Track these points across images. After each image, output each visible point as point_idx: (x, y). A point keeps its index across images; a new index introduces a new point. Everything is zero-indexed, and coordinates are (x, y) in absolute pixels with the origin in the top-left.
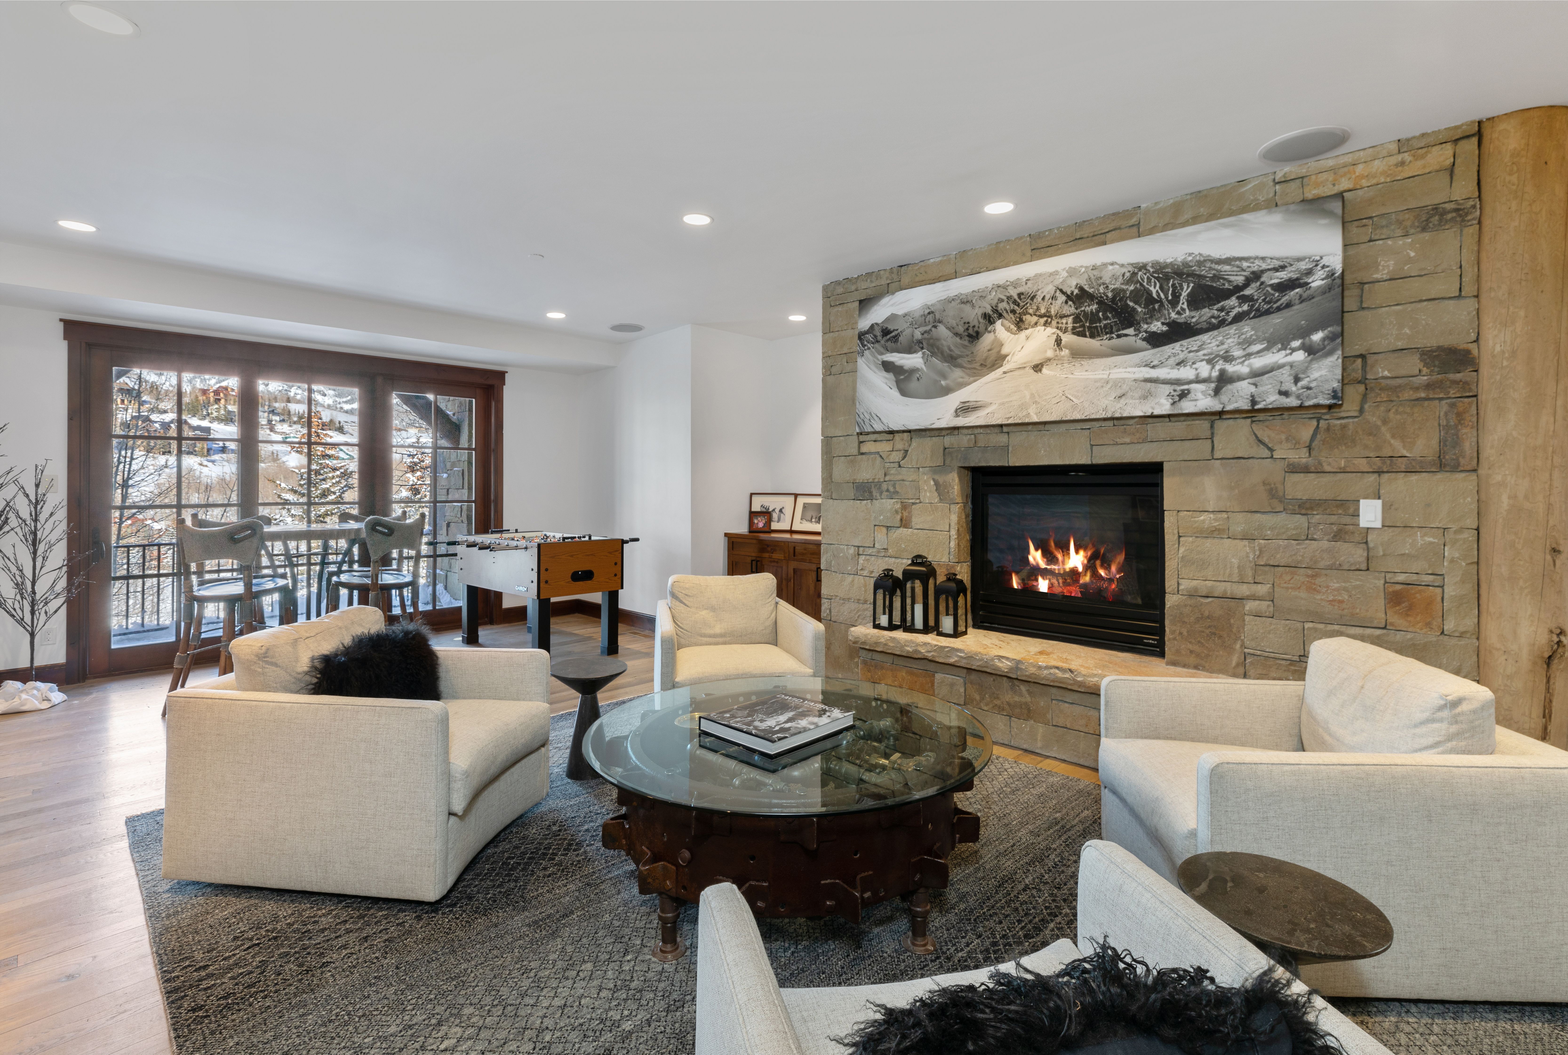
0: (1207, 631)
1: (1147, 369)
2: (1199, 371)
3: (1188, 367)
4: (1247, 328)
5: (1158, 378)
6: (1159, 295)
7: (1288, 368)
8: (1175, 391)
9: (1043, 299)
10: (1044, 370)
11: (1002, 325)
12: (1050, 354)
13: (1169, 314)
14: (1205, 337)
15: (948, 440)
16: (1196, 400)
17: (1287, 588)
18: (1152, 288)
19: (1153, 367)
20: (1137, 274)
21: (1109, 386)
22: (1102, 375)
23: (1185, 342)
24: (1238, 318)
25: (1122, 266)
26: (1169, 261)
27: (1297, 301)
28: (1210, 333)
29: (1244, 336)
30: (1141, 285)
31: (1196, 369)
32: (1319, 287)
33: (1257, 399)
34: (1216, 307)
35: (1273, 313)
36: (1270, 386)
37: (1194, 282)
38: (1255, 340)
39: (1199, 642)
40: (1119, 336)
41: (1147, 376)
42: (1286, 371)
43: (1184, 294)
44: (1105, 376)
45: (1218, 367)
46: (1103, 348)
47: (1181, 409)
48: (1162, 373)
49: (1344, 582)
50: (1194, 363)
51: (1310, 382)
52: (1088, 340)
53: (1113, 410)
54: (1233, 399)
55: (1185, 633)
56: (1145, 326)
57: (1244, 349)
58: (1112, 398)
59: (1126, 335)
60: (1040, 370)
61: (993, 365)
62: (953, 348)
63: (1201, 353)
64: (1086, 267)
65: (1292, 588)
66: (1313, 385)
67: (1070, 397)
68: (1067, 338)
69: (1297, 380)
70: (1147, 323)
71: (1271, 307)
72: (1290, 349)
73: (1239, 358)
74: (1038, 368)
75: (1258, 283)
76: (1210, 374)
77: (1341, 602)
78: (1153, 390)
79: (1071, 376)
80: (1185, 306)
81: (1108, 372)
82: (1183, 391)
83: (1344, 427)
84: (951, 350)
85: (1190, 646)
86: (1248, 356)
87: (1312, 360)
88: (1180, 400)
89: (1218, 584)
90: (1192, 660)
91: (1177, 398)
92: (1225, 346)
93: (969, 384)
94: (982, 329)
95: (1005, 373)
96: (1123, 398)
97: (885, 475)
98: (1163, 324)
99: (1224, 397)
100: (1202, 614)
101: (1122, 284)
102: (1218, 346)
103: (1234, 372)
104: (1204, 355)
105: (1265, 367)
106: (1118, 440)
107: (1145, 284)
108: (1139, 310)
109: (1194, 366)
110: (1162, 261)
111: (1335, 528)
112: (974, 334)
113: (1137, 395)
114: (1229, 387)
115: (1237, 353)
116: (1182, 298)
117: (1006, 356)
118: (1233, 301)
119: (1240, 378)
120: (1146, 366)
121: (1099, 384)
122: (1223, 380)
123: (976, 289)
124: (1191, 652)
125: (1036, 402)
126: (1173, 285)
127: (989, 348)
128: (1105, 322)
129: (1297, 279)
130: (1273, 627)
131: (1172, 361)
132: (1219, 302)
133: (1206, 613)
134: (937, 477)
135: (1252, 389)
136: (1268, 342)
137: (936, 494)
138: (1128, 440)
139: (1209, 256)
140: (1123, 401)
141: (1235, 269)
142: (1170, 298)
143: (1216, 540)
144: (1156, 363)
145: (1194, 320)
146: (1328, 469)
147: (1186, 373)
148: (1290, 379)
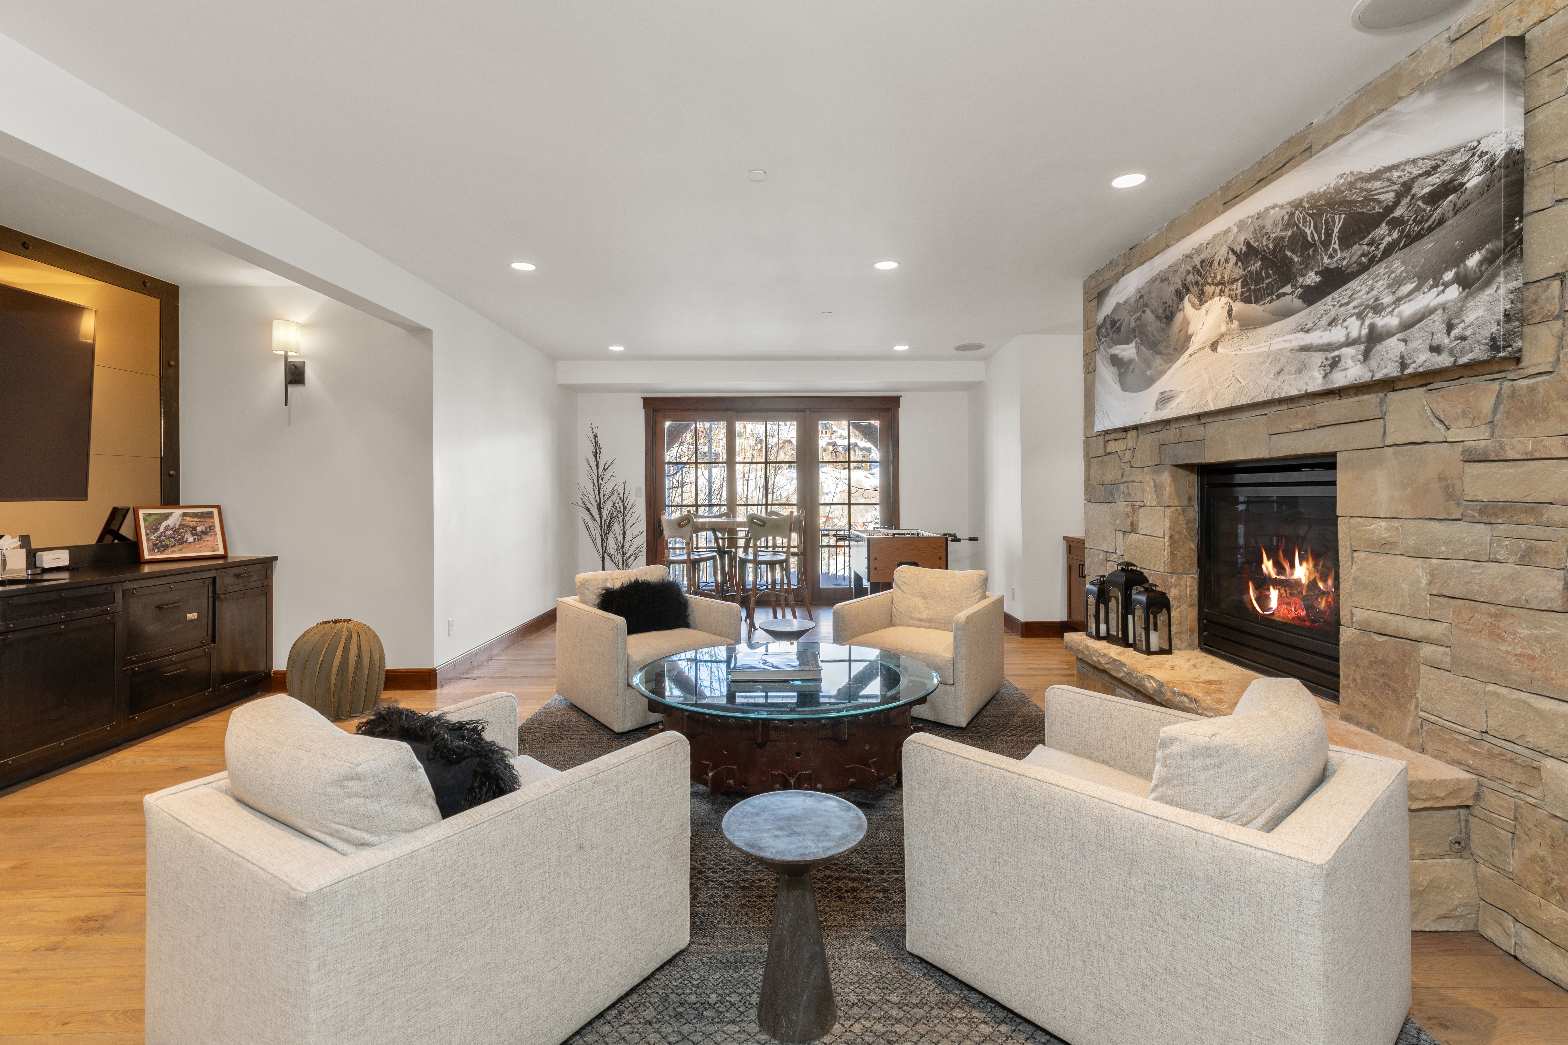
0: (1381, 680)
1: (1302, 335)
2: (1349, 329)
3: (1339, 326)
4: (1397, 264)
5: (1311, 344)
6: (1313, 238)
7: (1440, 312)
8: (1327, 359)
9: (1219, 264)
10: (1219, 349)
11: (1189, 301)
12: (1223, 328)
13: (1322, 259)
14: (1354, 284)
15: (1162, 436)
16: (1346, 369)
17: (1467, 631)
18: (1307, 230)
19: (1307, 331)
20: (1294, 213)
21: (1270, 360)
22: (1263, 348)
23: (1335, 294)
24: (1388, 251)
25: (1282, 207)
26: (1322, 190)
27: (1451, 214)
28: (1360, 277)
29: (1393, 275)
30: (1298, 227)
31: (1347, 328)
32: (1476, 186)
33: (1408, 361)
34: (1366, 241)
35: (1424, 235)
36: (1420, 341)
37: (1344, 212)
38: (1405, 278)
39: (1373, 694)
40: (1278, 297)
41: (1302, 343)
42: (1438, 316)
43: (1336, 230)
44: (1266, 349)
45: (1367, 322)
46: (1265, 314)
47: (1332, 382)
48: (1317, 338)
49: (1536, 628)
50: (1344, 320)
51: (1464, 329)
52: (1253, 306)
53: (1273, 390)
54: (1382, 363)
55: (1359, 681)
56: (1301, 280)
57: (1394, 293)
58: (1272, 376)
59: (1285, 294)
60: (1216, 349)
61: (1183, 348)
62: (1155, 333)
63: (1352, 305)
64: (1252, 217)
65: (1472, 631)
66: (1468, 333)
67: (1238, 377)
68: (1237, 306)
69: (1450, 327)
70: (1303, 276)
71: (1422, 229)
72: (1443, 284)
73: (1389, 306)
74: (1214, 346)
75: (1409, 198)
76: (1360, 332)
77: (1532, 658)
78: (1307, 361)
79: (1239, 352)
80: (1337, 247)
81: (1268, 344)
82: (1334, 358)
83: (1532, 389)
84: (1154, 336)
85: (1363, 699)
86: (1398, 301)
87: (1466, 297)
88: (1331, 371)
89: (1391, 617)
90: (1365, 717)
91: (1328, 369)
92: (1375, 293)
93: (1165, 372)
94: (1174, 309)
95: (1190, 356)
96: (1282, 374)
97: (1122, 476)
98: (1317, 273)
99: (1373, 363)
100: (1376, 658)
101: (1281, 230)
102: (1368, 293)
103: (1383, 326)
104: (1355, 308)
105: (1415, 314)
106: (1292, 427)
107: (1301, 225)
108: (1296, 260)
109: (1345, 324)
110: (1316, 192)
111: (1523, 544)
112: (1170, 315)
113: (1293, 369)
114: (1379, 347)
115: (1387, 300)
116: (1334, 235)
117: (1192, 336)
118: (1383, 229)
119: (1390, 334)
120: (1302, 330)
121: (1261, 359)
122: (1373, 339)
123: (1171, 263)
124: (1365, 706)
125: (1212, 387)
126: (1326, 220)
127: (1179, 329)
128: (1267, 281)
129: (1452, 181)
130: (1450, 685)
131: (1324, 321)
132: (1369, 234)
133: (1380, 657)
134: (1155, 477)
135: (1402, 347)
136: (1419, 278)
137: (1155, 496)
138: (1300, 426)
139: (1360, 173)
140: (1281, 378)
141: (1386, 184)
142: (1323, 238)
143: (1390, 557)
144: (1310, 325)
145: (1345, 263)
146: (1511, 455)
147: (1337, 335)
148: (1443, 327)
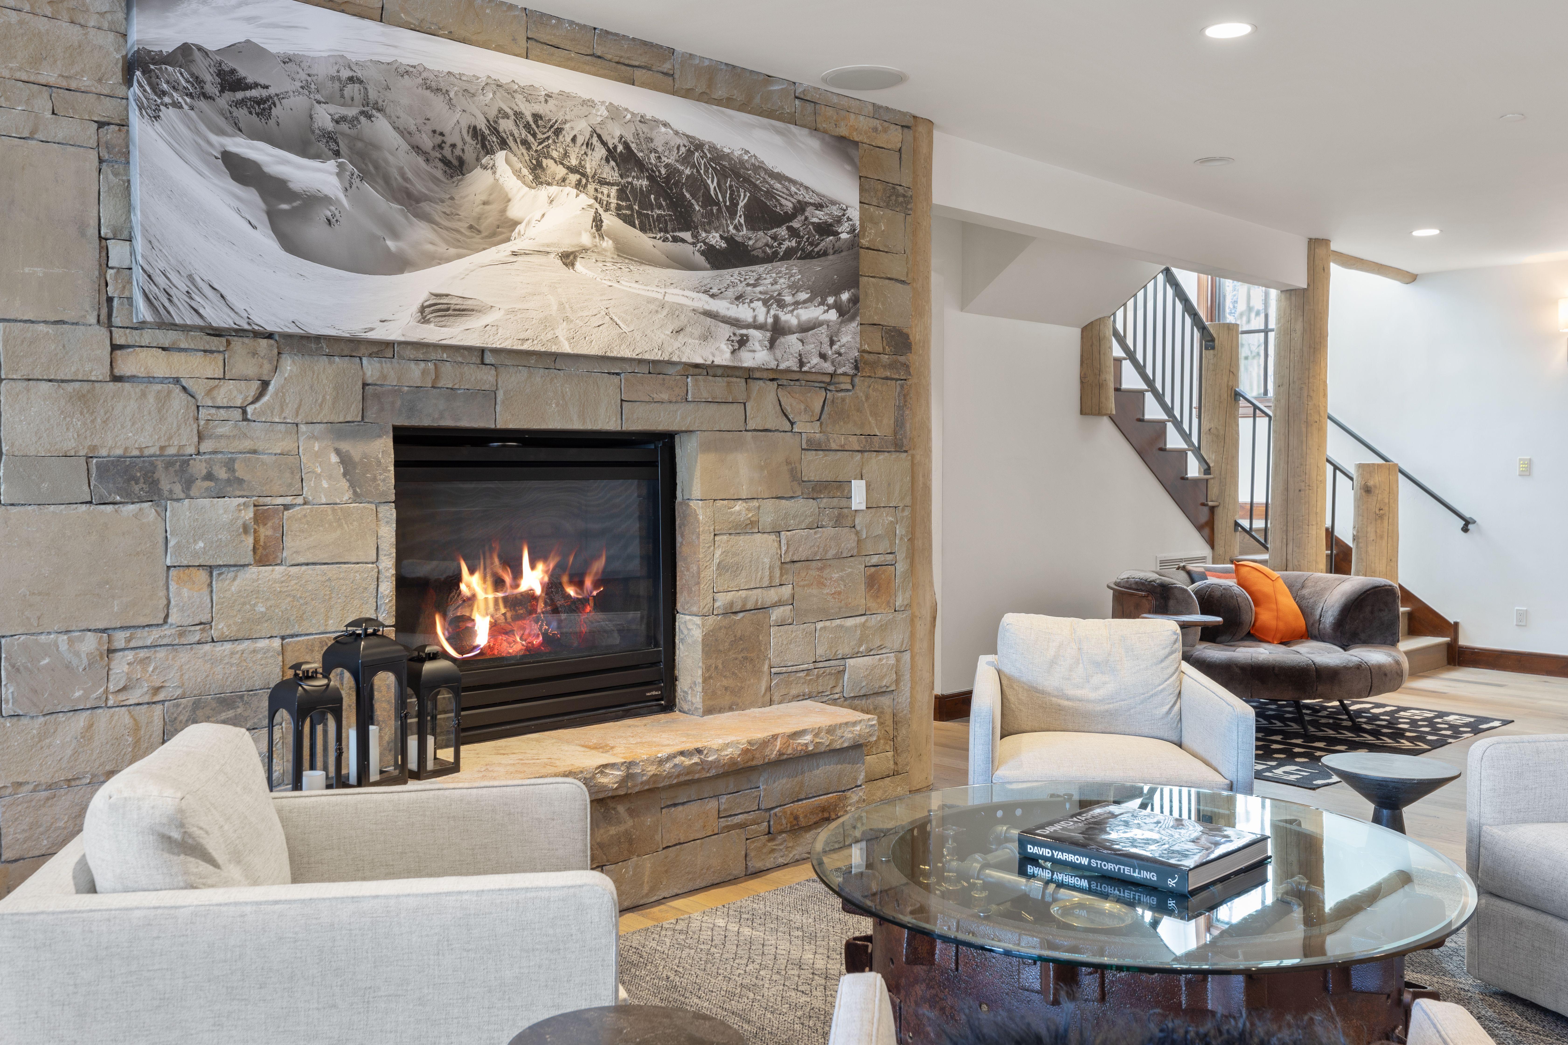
0: (740, 656)
1: (705, 297)
2: (756, 312)
3: (746, 305)
4: (794, 270)
5: (717, 312)
6: (716, 195)
7: (825, 326)
8: (734, 334)
9: (574, 139)
10: (579, 265)
11: (507, 161)
12: (586, 239)
13: (728, 226)
14: (760, 269)
15: (372, 369)
16: (754, 351)
17: (804, 586)
18: (709, 182)
19: (713, 296)
20: (693, 153)
21: (665, 312)
22: (656, 293)
23: (743, 270)
24: (789, 255)
25: (676, 133)
26: (726, 150)
27: (831, 251)
28: (766, 266)
29: (792, 279)
30: (698, 171)
31: (754, 310)
32: (846, 240)
33: (804, 360)
34: (770, 232)
35: (814, 258)
36: (813, 346)
37: (750, 192)
38: (801, 286)
39: (733, 673)
40: (676, 240)
41: (707, 307)
42: (823, 329)
43: (741, 204)
44: (660, 297)
45: (772, 312)
46: (655, 250)
47: (741, 361)
48: (721, 306)
49: (842, 571)
50: (751, 301)
51: (840, 347)
52: (638, 232)
53: (670, 350)
54: (785, 356)
55: (720, 666)
56: (704, 235)
57: (793, 295)
58: (669, 333)
59: (683, 241)
60: (573, 265)
61: (493, 234)
62: (409, 175)
63: (758, 289)
64: (633, 114)
65: (807, 585)
66: (842, 351)
67: (616, 319)
68: (610, 221)
69: (832, 343)
70: (706, 231)
71: (813, 250)
72: (827, 305)
73: (790, 305)
74: (568, 258)
75: (803, 217)
76: (766, 319)
77: (840, 593)
78: (713, 328)
79: (616, 285)
80: (742, 221)
81: (663, 291)
82: (742, 335)
83: (843, 400)
84: (406, 179)
85: (725, 683)
86: (797, 304)
87: (842, 322)
88: (739, 348)
89: (750, 592)
90: (727, 700)
91: (736, 346)
92: (778, 287)
93: (448, 260)
94: (469, 156)
95: (514, 254)
96: (682, 334)
97: (201, 437)
98: (722, 237)
99: (778, 353)
100: (735, 636)
101: (677, 161)
102: (772, 285)
103: (786, 322)
104: (761, 293)
105: (809, 321)
106: (655, 396)
107: (702, 172)
108: (697, 208)
109: (752, 305)
110: (719, 147)
111: (836, 512)
112: (455, 162)
113: (697, 332)
114: (782, 340)
115: (788, 299)
116: (739, 207)
117: (515, 224)
118: (783, 232)
119: (789, 331)
120: (705, 292)
121: (652, 307)
122: (778, 330)
123: (456, 71)
124: (726, 689)
125: (566, 319)
126: (731, 186)
127: (484, 197)
128: (659, 212)
129: (831, 225)
130: (794, 634)
131: (731, 293)
132: (772, 228)
133: (739, 634)
134: (345, 446)
135: (800, 346)
136: (812, 292)
137: (344, 484)
138: (665, 396)
139: (762, 162)
140: (681, 338)
141: (785, 190)
142: (728, 204)
143: (748, 537)
144: (715, 291)
145: (751, 243)
146: (834, 446)
147: (743, 312)
148: (826, 340)
